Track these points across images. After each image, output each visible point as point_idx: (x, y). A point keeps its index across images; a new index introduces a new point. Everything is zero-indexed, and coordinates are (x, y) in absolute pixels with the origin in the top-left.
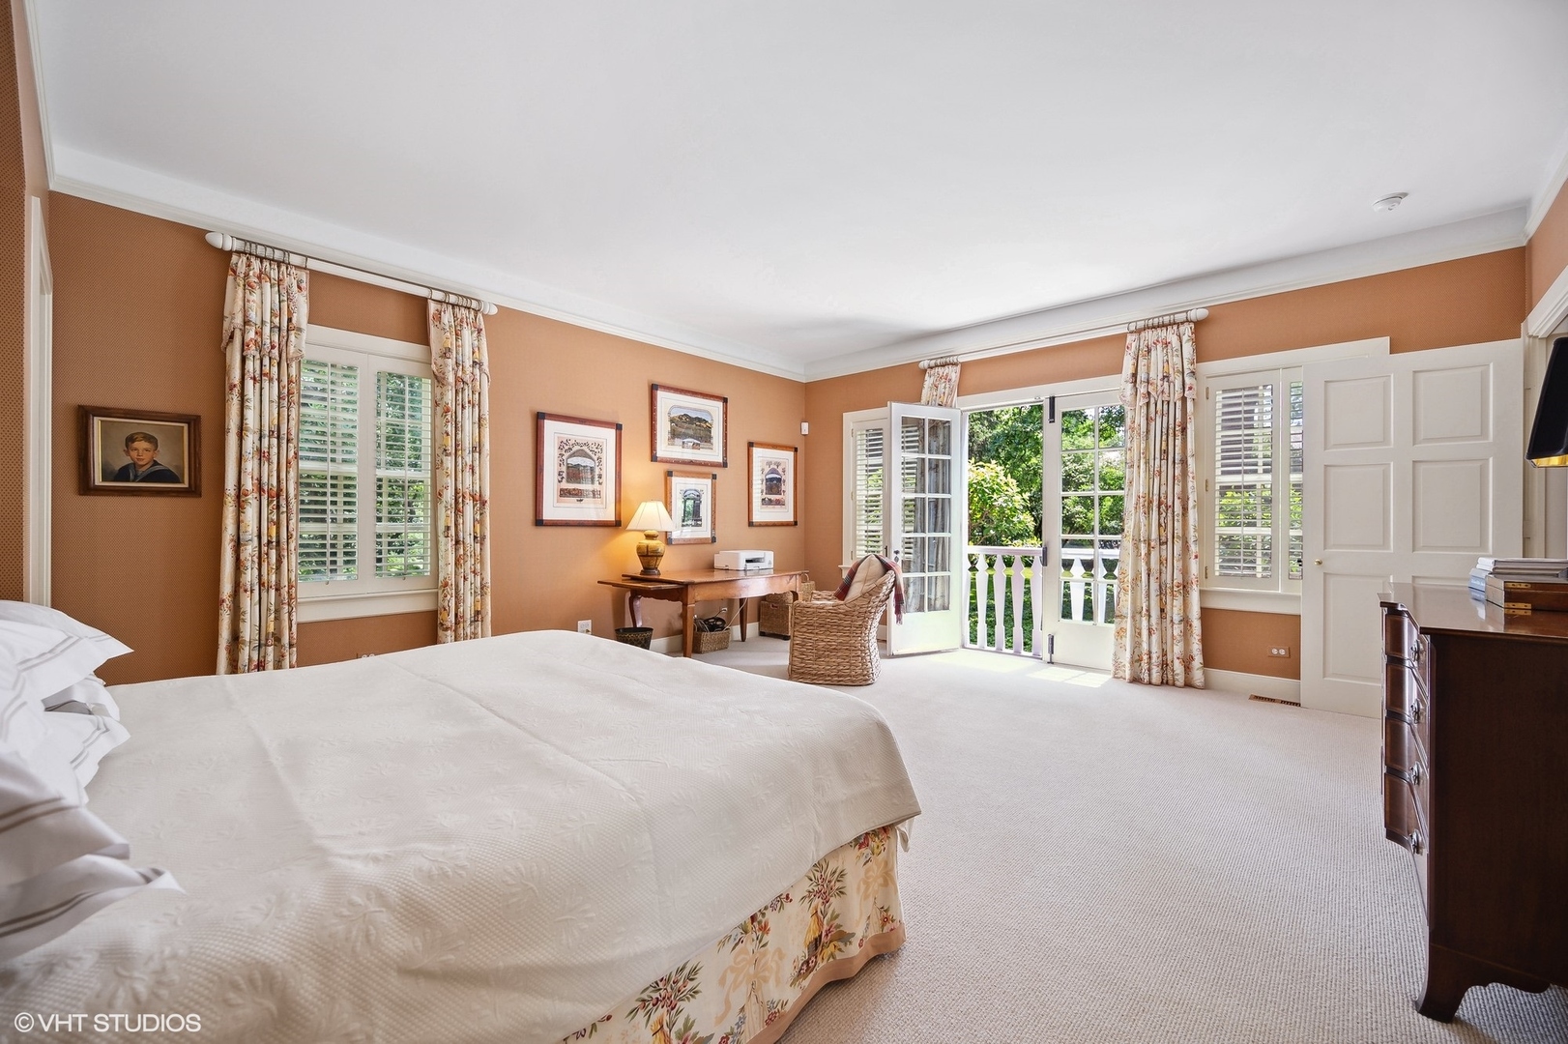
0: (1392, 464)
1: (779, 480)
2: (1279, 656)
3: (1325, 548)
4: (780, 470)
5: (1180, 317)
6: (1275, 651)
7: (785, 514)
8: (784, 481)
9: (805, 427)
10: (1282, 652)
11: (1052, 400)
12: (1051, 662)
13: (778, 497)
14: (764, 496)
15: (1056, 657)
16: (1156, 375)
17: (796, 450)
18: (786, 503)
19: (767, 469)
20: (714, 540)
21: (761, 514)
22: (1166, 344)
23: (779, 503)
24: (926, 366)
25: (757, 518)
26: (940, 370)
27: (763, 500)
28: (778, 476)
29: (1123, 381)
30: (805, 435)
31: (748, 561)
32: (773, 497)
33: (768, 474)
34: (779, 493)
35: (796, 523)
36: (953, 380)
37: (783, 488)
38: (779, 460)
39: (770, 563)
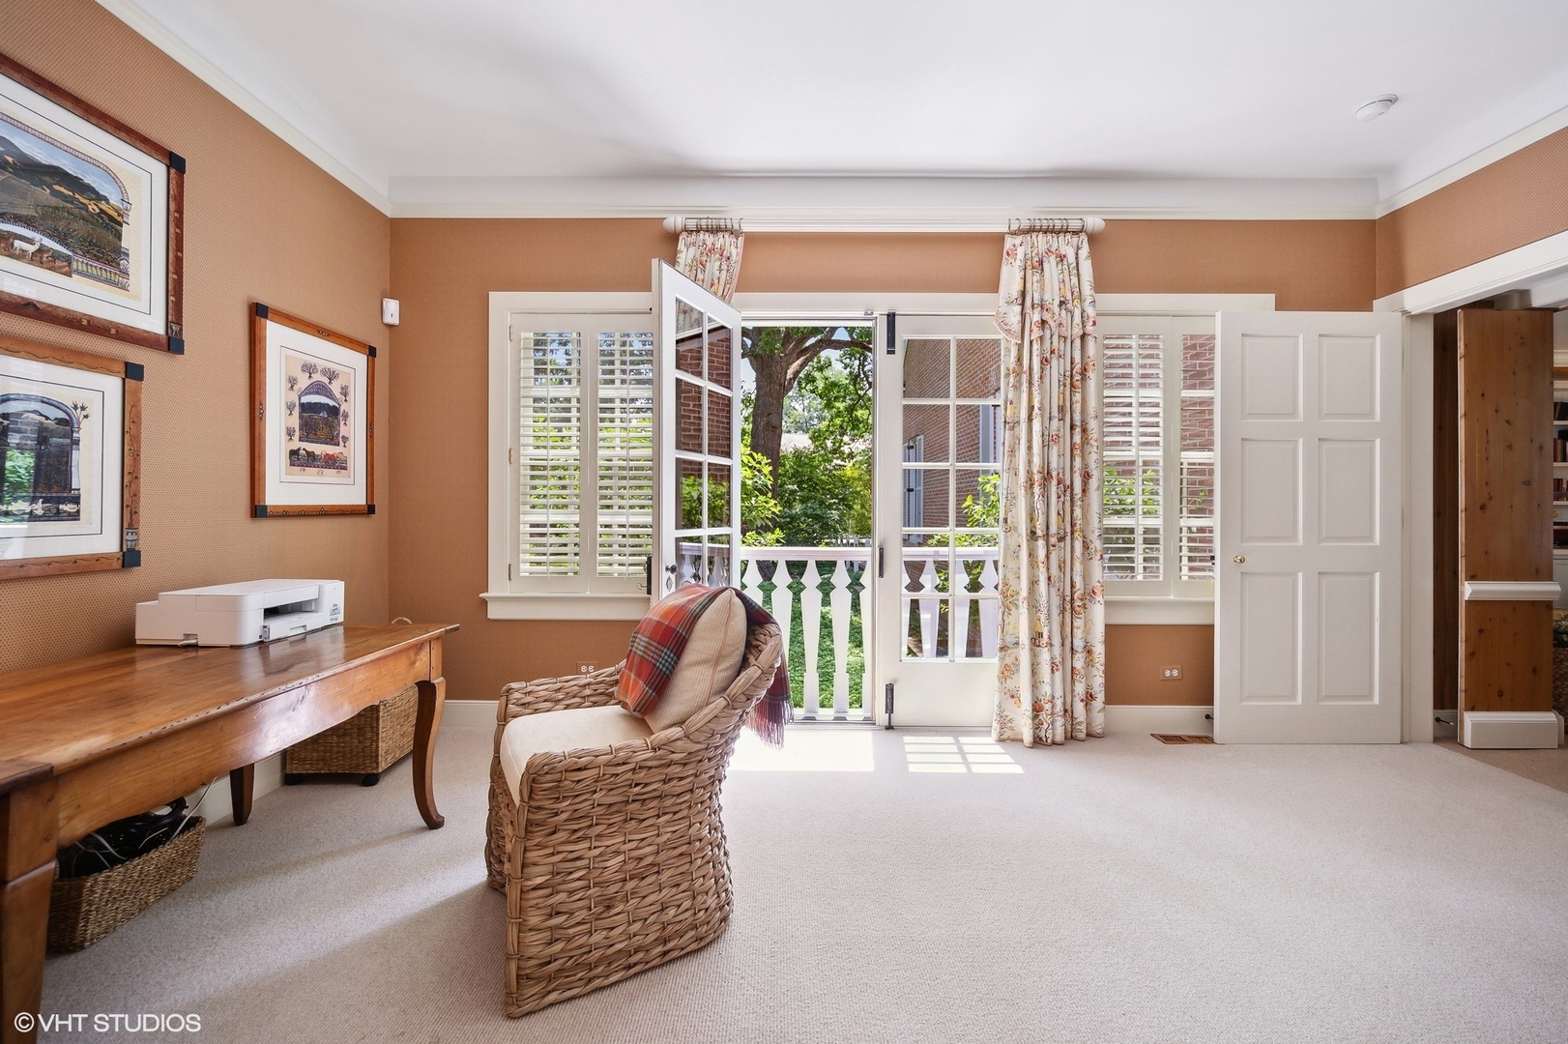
0: (1301, 441)
1: (334, 411)
2: (1171, 679)
3: (1242, 542)
4: (335, 388)
5: (1075, 225)
6: (1168, 673)
7: (348, 490)
8: (346, 416)
9: (392, 310)
10: (1175, 673)
11: (891, 318)
12: (890, 727)
13: (331, 450)
14: (296, 444)
15: (898, 717)
16: (1052, 296)
17: (372, 352)
18: (350, 465)
19: (304, 382)
20: (129, 558)
21: (283, 487)
22: (1062, 258)
23: (334, 463)
24: (679, 226)
25: (276, 494)
26: (709, 239)
27: (294, 453)
28: (332, 403)
29: (1002, 302)
30: (390, 326)
31: (271, 613)
32: (319, 449)
33: (308, 391)
34: (332, 440)
35: (370, 509)
36: (734, 258)
37: (343, 430)
38: (333, 367)
39: (335, 611)
